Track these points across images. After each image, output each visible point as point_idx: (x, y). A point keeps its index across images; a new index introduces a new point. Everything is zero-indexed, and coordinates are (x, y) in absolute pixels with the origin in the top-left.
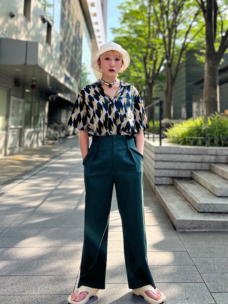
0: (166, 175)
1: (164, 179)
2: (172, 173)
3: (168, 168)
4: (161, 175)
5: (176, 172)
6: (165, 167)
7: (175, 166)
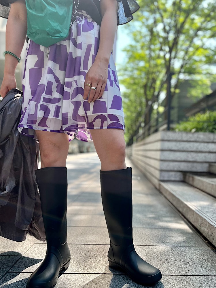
0: (176, 169)
1: (173, 173)
2: (184, 167)
3: (179, 159)
4: (168, 168)
5: (190, 165)
6: (174, 158)
7: (188, 157)
